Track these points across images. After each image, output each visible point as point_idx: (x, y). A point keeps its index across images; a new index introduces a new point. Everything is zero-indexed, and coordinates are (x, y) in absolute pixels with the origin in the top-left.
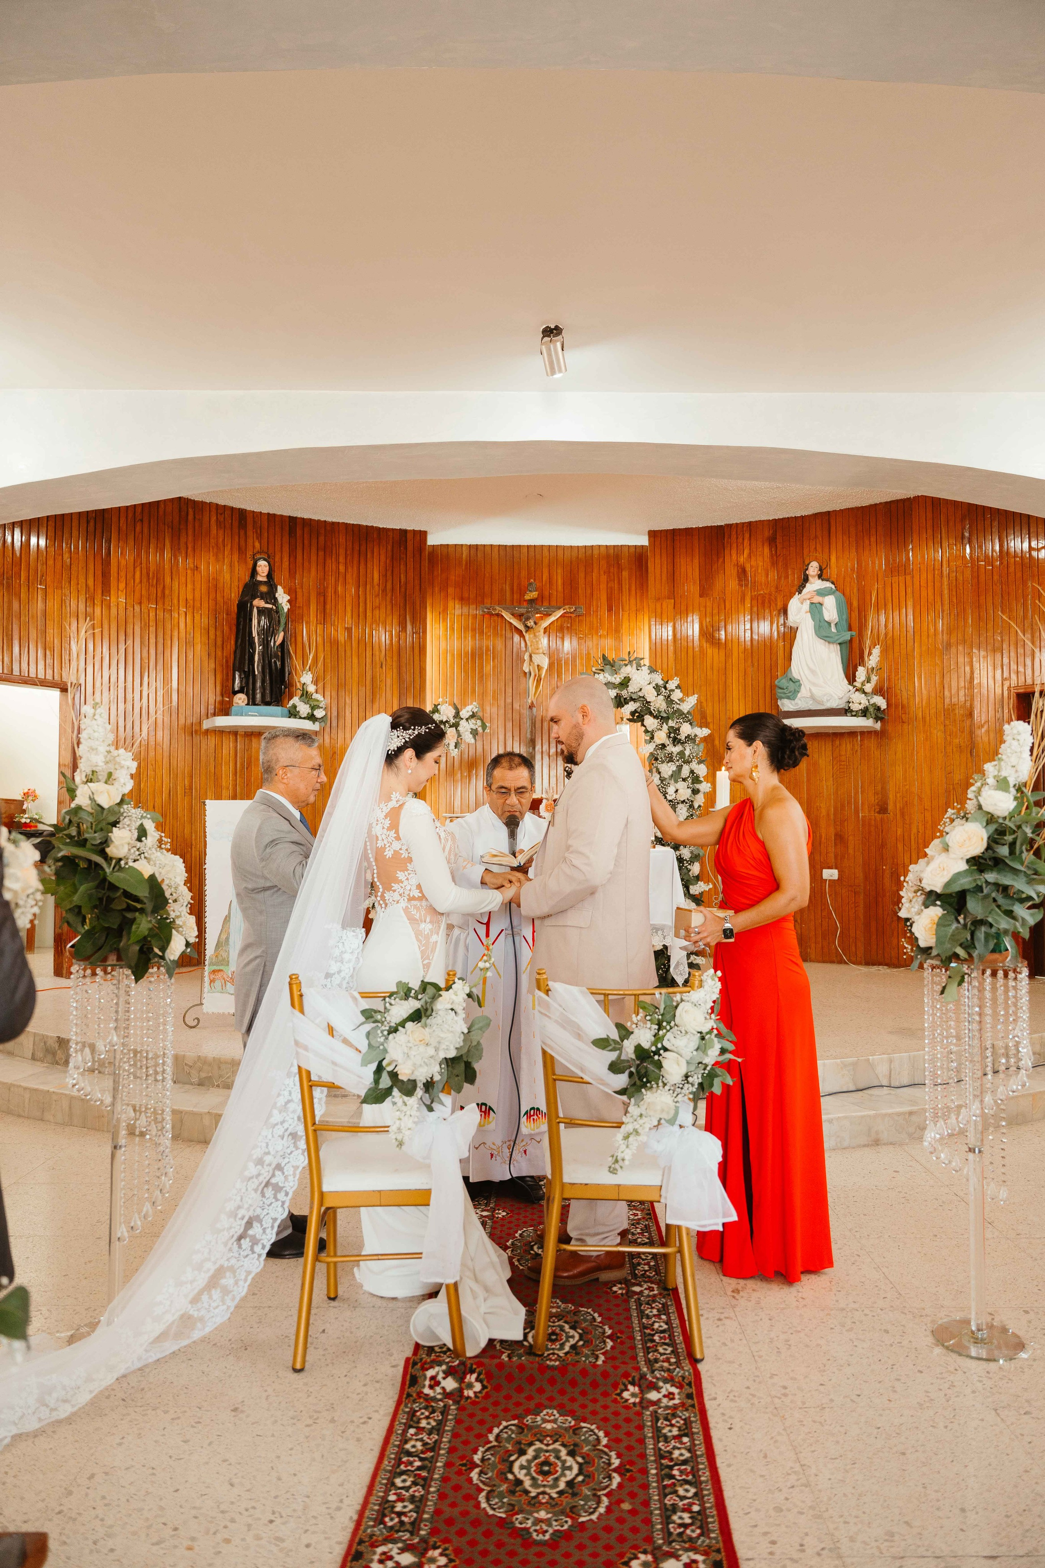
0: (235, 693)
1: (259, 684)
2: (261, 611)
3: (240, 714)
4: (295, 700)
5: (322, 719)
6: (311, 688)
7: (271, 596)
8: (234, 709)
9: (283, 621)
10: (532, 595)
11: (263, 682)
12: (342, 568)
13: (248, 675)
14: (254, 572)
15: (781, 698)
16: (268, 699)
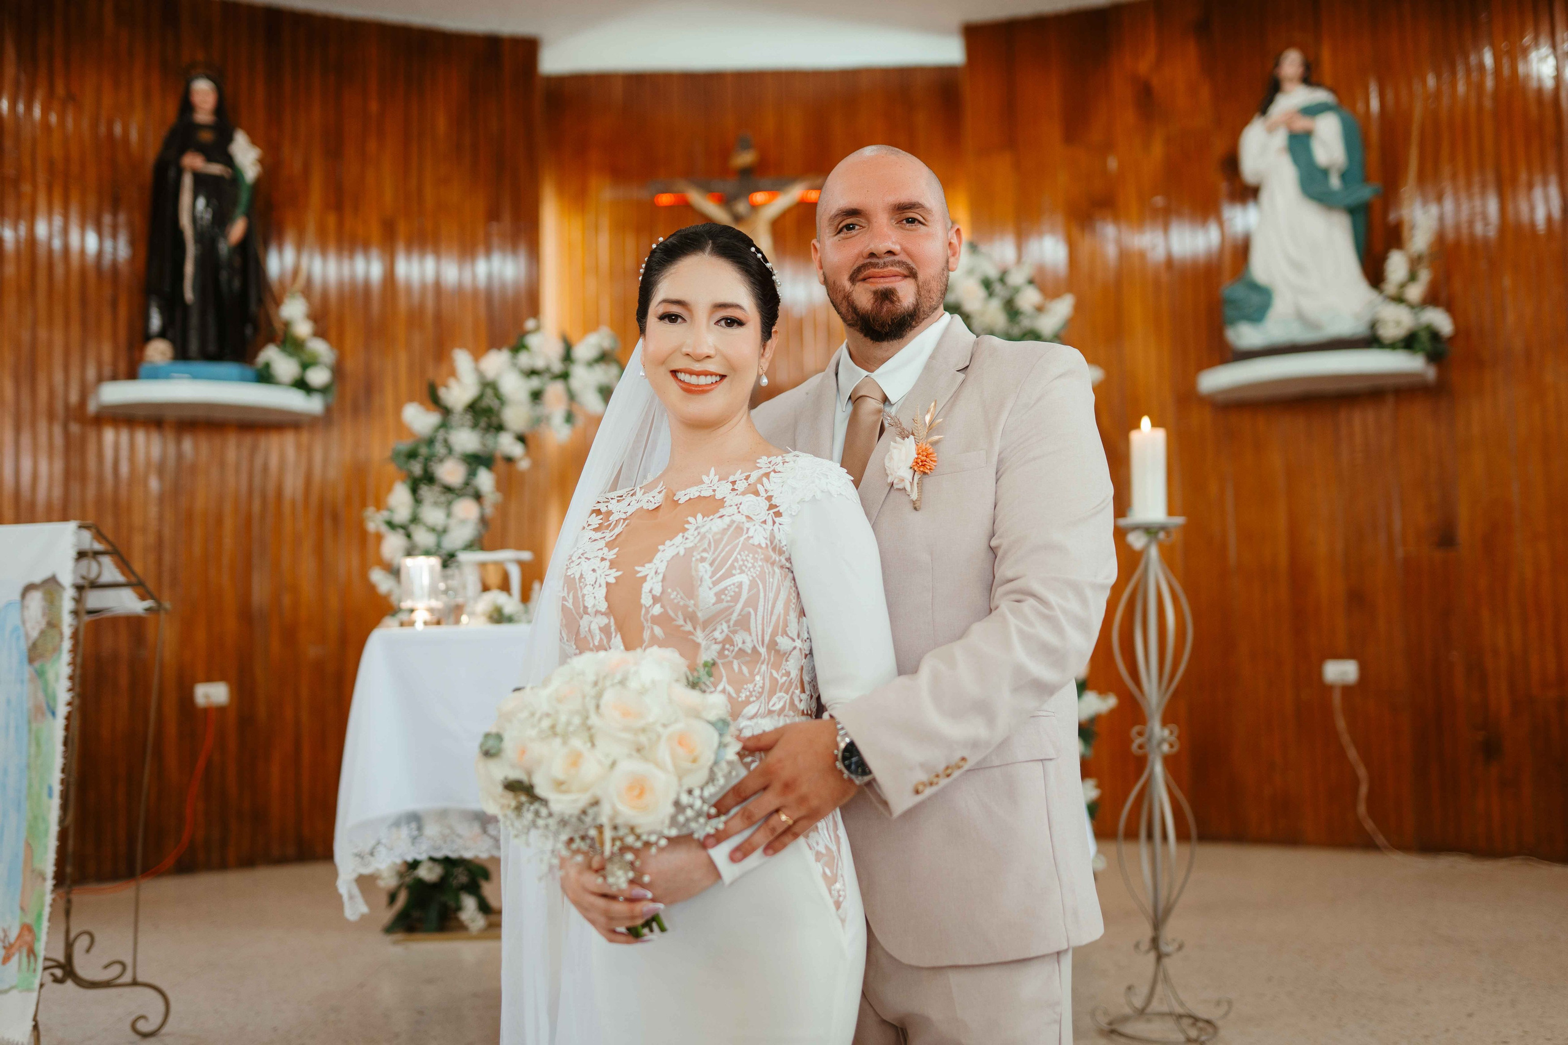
0: (147, 338)
1: (194, 320)
2: (202, 183)
3: (156, 375)
4: (272, 355)
5: (324, 390)
6: (303, 329)
7: (220, 151)
8: (143, 369)
9: (244, 197)
10: (745, 158)
11: (203, 314)
12: (374, 107)
13: (172, 305)
14: (187, 106)
15: (1233, 322)
16: (212, 348)
